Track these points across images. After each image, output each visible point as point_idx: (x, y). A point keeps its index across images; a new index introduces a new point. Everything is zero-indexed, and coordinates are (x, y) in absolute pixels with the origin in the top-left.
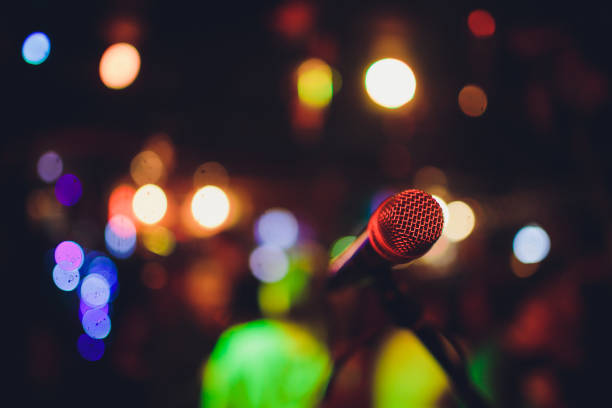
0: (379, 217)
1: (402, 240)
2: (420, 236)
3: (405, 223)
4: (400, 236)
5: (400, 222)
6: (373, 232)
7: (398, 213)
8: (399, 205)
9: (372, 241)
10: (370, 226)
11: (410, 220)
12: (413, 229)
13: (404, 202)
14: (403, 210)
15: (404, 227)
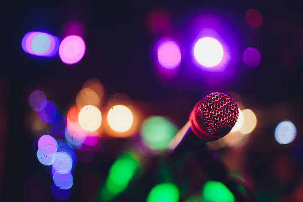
0: (196, 111)
1: (211, 126)
2: (223, 122)
3: (212, 114)
4: (209, 123)
5: (209, 113)
6: (192, 122)
7: (207, 107)
8: (208, 102)
9: (193, 129)
10: (190, 119)
11: (215, 112)
12: (217, 118)
13: (211, 101)
14: (210, 106)
15: (211, 117)
